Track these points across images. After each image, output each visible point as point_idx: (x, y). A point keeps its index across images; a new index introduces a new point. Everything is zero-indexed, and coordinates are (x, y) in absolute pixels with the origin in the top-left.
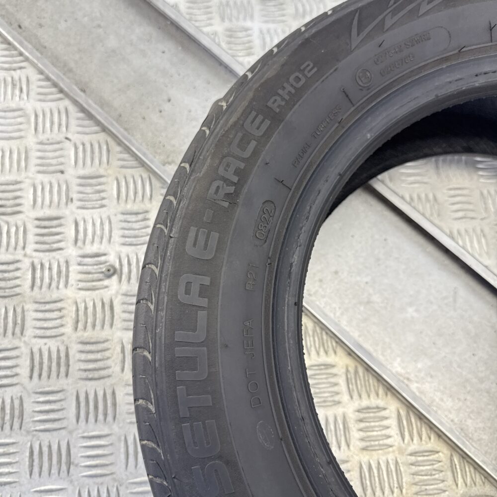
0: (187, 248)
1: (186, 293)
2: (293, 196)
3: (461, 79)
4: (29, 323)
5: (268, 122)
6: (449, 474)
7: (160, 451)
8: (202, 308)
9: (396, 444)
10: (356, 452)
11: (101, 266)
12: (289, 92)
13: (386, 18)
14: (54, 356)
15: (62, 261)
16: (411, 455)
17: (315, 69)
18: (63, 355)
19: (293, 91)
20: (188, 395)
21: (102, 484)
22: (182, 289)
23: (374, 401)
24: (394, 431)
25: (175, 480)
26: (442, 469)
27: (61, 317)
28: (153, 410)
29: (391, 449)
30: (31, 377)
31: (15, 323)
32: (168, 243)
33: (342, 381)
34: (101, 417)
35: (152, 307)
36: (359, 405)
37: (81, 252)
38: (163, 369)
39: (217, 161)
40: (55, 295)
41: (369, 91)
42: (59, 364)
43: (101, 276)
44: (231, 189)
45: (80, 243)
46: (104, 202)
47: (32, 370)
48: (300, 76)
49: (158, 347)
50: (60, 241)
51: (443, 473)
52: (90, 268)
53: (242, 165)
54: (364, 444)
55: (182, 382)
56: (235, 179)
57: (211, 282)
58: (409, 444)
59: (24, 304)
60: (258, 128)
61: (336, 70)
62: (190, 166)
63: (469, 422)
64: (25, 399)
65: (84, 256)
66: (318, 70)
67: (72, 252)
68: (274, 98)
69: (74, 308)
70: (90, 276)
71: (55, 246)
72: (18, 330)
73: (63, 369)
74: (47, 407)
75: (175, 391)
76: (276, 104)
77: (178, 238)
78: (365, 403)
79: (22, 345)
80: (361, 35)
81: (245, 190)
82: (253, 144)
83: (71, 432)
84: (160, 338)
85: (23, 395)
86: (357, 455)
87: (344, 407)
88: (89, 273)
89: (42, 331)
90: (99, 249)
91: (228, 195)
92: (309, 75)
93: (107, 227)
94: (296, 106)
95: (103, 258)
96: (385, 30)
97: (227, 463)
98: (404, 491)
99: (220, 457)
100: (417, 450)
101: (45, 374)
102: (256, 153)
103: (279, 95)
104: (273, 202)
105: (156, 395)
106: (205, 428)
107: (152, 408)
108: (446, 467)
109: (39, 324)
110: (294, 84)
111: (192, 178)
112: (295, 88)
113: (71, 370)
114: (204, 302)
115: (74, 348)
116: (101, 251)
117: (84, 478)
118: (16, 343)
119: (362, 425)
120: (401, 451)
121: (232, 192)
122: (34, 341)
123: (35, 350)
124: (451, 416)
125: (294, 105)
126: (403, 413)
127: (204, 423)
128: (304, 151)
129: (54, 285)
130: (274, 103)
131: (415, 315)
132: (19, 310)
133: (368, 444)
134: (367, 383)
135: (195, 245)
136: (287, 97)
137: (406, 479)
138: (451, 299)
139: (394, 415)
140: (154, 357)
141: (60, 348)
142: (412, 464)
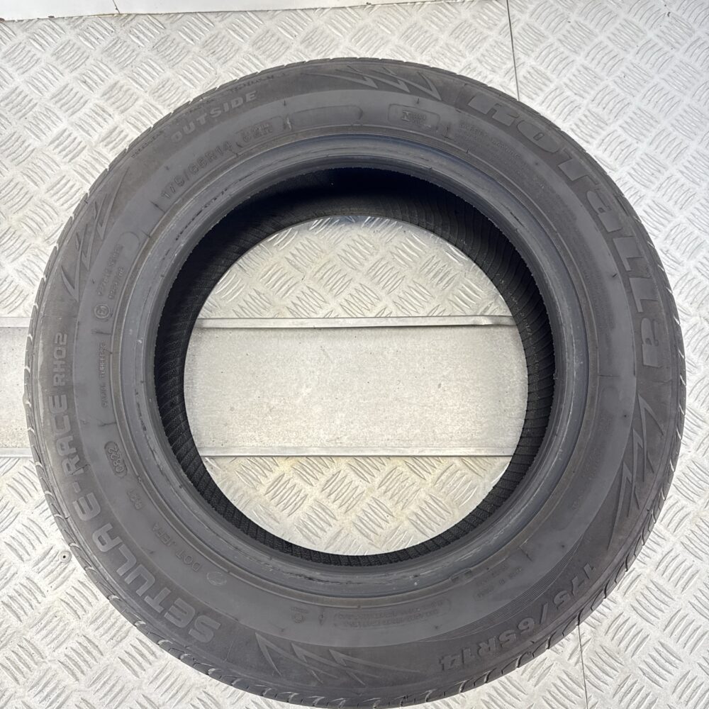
0: (81, 518)
1: (103, 545)
2: (121, 424)
3: (169, 250)
4: (41, 646)
5: (64, 397)
6: (414, 475)
7: (167, 641)
8: (119, 545)
9: (365, 488)
10: (344, 518)
11: (56, 559)
12: (61, 365)
13: (83, 260)
14: (81, 650)
15: (24, 581)
16: (379, 487)
17: (66, 336)
18: (86, 643)
19: (64, 363)
20: (153, 598)
21: (192, 699)
22: (99, 544)
23: (328, 473)
24: (357, 481)
25: (188, 648)
26: (407, 477)
27: (60, 620)
28: (145, 623)
29: (364, 495)
30: (77, 680)
31: (31, 655)
32: (68, 523)
33: (297, 481)
34: (151, 658)
35: (93, 568)
36: (320, 485)
37: (32, 563)
38: (129, 597)
39: (54, 448)
40: (42, 609)
41: (113, 315)
42: (89, 652)
43: (63, 566)
44: (77, 459)
45: (26, 557)
46: (15, 511)
47: (74, 674)
48: (60, 348)
49: (116, 588)
50: (8, 569)
51: (410, 479)
52: (50, 568)
53: (71, 438)
54: (344, 508)
55: (144, 595)
56: (74, 450)
57: (112, 525)
58: (373, 481)
59: (24, 637)
60: (61, 406)
61: (79, 324)
62: (40, 462)
63: (400, 431)
64: (87, 697)
65: (37, 564)
66: (68, 335)
67: (25, 569)
68: (55, 377)
69: (64, 605)
70: (55, 573)
71: (8, 575)
72: (37, 657)
73: (95, 653)
74: (107, 687)
75: (145, 603)
76: (59, 380)
77: (71, 516)
78: (323, 480)
79: (49, 664)
80: (75, 286)
81: (86, 452)
82: (66, 418)
83: (139, 688)
84: (112, 582)
85: (82, 696)
86: (346, 519)
87: (312, 496)
88: (52, 572)
89: (56, 642)
90: (43, 548)
91: (77, 464)
92: (65, 343)
93: (35, 528)
94: (73, 371)
95: (52, 552)
96: (88, 269)
97: (205, 613)
98: (394, 514)
99: (198, 614)
100: (381, 480)
101: (85, 668)
102: (73, 423)
103: (56, 373)
104: (111, 442)
105: (139, 614)
106: (177, 607)
107: (143, 623)
108: (408, 473)
109: (48, 639)
110: (60, 357)
111: (48, 470)
112: (62, 359)
113: (101, 649)
114: (118, 540)
115: (90, 632)
116: (47, 548)
117: (176, 707)
118: (44, 667)
119: (333, 497)
120: (371, 490)
121: (78, 459)
122: (55, 654)
123: (63, 659)
124: (386, 437)
125: (71, 371)
126: (353, 463)
127: (174, 605)
128: (103, 392)
129: (34, 602)
130: (57, 381)
131: (309, 390)
132: (24, 644)
133: (347, 505)
134: (314, 465)
135: (83, 512)
136: (63, 370)
137: (389, 504)
138: (324, 357)
139: (348, 470)
140: (119, 595)
141: (79, 641)
142: (385, 492)
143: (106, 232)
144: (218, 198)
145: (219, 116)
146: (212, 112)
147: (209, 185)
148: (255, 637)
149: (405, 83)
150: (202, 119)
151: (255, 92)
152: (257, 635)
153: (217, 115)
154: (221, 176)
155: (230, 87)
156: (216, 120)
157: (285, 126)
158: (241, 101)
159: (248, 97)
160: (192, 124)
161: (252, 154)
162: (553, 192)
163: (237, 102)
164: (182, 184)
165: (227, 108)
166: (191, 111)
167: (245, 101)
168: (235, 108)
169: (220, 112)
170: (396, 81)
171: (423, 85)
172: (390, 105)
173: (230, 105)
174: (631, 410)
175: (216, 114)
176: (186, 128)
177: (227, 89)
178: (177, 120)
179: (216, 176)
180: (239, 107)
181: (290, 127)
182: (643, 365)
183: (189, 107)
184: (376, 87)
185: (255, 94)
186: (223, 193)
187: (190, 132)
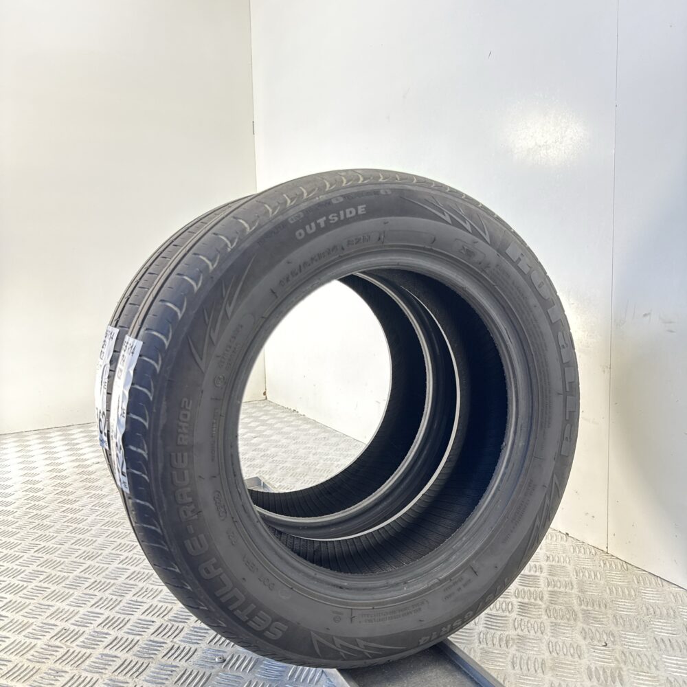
143: (233, 313)
145: (335, 223)
148: (310, 634)
149: (470, 224)
152: (312, 633)
158: (354, 212)
159: (360, 210)
162: (539, 328)
163: (351, 212)
165: (342, 216)
167: (357, 213)
168: (348, 218)
170: (464, 220)
171: (481, 229)
172: (456, 239)
173: (345, 214)
174: (547, 483)
180: (351, 218)
182: (561, 455)
184: (450, 222)
185: (365, 208)
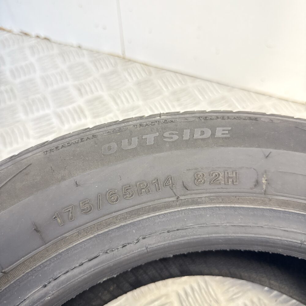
144: (128, 246)
145: (173, 142)
146: (166, 134)
147: (123, 224)
150: (150, 138)
151: (230, 128)
153: (171, 140)
154: (145, 217)
155: (198, 115)
156: (168, 145)
157: (257, 183)
158: (208, 133)
159: (219, 133)
160: (135, 140)
161: (198, 203)
163: (203, 133)
164: (86, 212)
165: (187, 136)
166: (140, 125)
167: (213, 134)
168: (196, 139)
169: (176, 137)
173: (192, 134)
175: (172, 138)
176: (125, 142)
177: (193, 115)
178: (120, 130)
179: (139, 215)
180: (202, 139)
181: (264, 187)
183: (141, 121)
185: (229, 131)
186: (138, 241)
187: (129, 148)
